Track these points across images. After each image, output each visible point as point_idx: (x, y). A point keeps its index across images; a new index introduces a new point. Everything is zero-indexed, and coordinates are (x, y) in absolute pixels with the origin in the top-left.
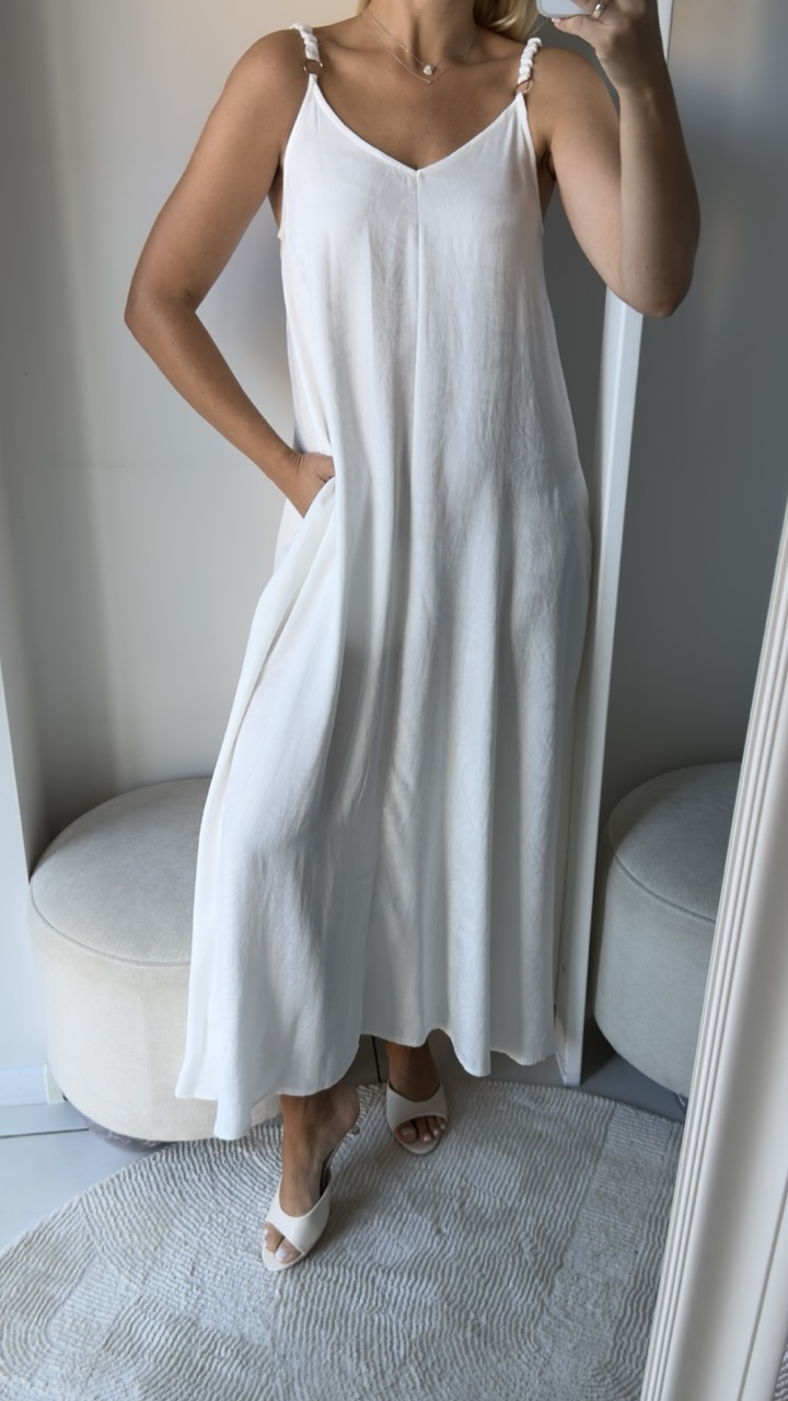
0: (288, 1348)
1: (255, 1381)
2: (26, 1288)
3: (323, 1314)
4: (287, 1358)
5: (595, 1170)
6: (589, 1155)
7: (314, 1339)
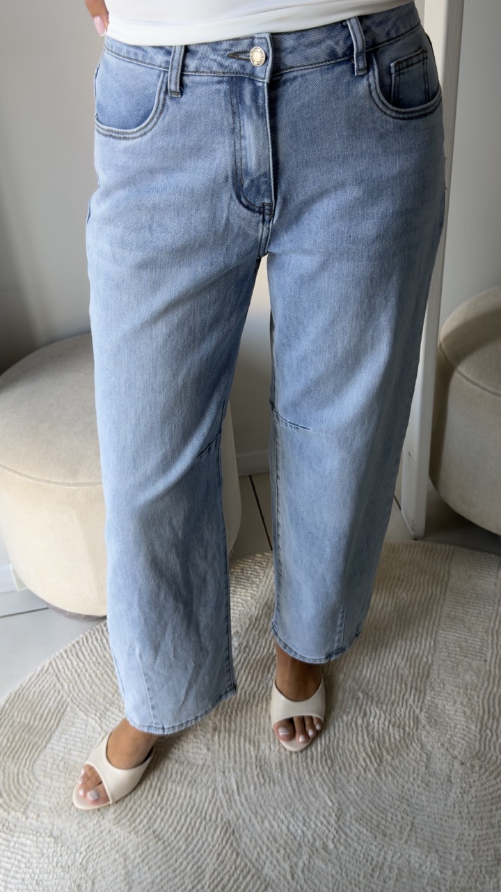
0: (226, 765)
1: (204, 796)
2: (14, 738)
3: (250, 734)
4: (226, 773)
5: (444, 600)
6: (439, 589)
7: (246, 756)
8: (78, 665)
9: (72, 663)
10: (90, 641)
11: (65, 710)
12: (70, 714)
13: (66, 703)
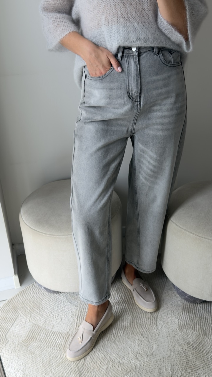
8: (23, 300)
9: (21, 299)
10: (28, 291)
11: (18, 316)
12: (20, 317)
13: (19, 313)
